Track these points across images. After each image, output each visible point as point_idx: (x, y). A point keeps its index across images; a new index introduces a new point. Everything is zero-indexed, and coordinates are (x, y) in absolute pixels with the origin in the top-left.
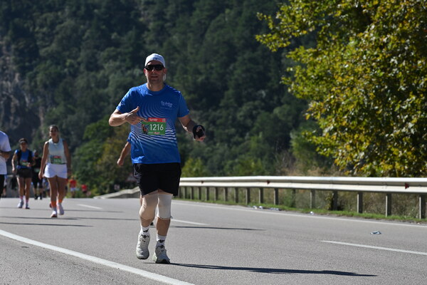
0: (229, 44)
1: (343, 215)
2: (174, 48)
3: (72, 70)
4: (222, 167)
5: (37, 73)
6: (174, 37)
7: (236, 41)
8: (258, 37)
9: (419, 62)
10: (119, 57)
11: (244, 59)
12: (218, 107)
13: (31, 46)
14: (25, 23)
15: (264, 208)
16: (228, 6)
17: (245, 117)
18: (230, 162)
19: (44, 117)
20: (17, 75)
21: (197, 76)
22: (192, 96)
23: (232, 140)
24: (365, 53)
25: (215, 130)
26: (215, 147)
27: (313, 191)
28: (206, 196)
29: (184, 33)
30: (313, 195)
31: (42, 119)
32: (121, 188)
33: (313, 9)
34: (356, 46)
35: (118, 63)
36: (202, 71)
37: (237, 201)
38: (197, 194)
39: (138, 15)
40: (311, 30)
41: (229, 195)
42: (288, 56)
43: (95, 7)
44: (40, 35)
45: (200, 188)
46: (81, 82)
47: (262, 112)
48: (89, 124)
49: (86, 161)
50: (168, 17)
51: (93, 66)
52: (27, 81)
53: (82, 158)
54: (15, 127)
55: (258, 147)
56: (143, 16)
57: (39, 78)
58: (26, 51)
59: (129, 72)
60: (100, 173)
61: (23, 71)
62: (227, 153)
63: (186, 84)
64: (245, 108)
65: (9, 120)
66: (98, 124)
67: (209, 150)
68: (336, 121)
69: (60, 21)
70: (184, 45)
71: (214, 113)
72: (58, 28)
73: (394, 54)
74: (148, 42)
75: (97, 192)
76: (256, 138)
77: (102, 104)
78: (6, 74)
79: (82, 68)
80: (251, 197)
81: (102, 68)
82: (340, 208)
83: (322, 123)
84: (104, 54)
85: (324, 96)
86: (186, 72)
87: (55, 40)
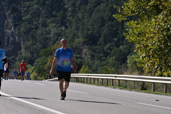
0: (102, 18)
1: (147, 92)
2: (79, 19)
3: (36, 27)
4: (97, 70)
5: (21, 27)
6: (79, 14)
7: (105, 17)
8: (114, 15)
10: (56, 22)
11: (108, 25)
12: (96, 45)
13: (19, 16)
14: (17, 6)
15: (113, 88)
16: (102, 2)
17: (108, 49)
18: (100, 68)
19: (23, 46)
20: (13, 27)
21: (88, 31)
22: (86, 39)
23: (102, 59)
24: (159, 24)
25: (95, 54)
26: (94, 62)
27: (134, 81)
28: (89, 82)
29: (84, 13)
30: (134, 83)
31: (22, 46)
32: (54, 77)
34: (155, 22)
35: (55, 24)
36: (91, 29)
37: (102, 85)
39: (65, 5)
40: (136, 14)
41: (99, 82)
42: (126, 25)
44: (23, 11)
45: (87, 78)
46: (39, 31)
47: (115, 47)
48: (42, 49)
49: (40, 65)
50: (77, 6)
51: (45, 25)
52: (17, 30)
53: (38, 63)
54: (11, 49)
55: (113, 62)
56: (67, 5)
57: (22, 29)
58: (17, 17)
59: (60, 28)
60: (46, 70)
61: (15, 26)
62: (99, 64)
63: (83, 35)
64: (108, 45)
65: (8, 46)
66: (46, 49)
67: (92, 62)
68: (146, 53)
69: (32, 5)
70: (83, 18)
71: (95, 47)
72: (31, 8)
74: (68, 16)
75: (44, 78)
76: (112, 58)
77: (48, 41)
78: (8, 27)
79: (40, 26)
80: (108, 83)
81: (48, 26)
82: (145, 89)
83: (139, 53)
84: (50, 20)
86: (83, 29)
87: (29, 14)
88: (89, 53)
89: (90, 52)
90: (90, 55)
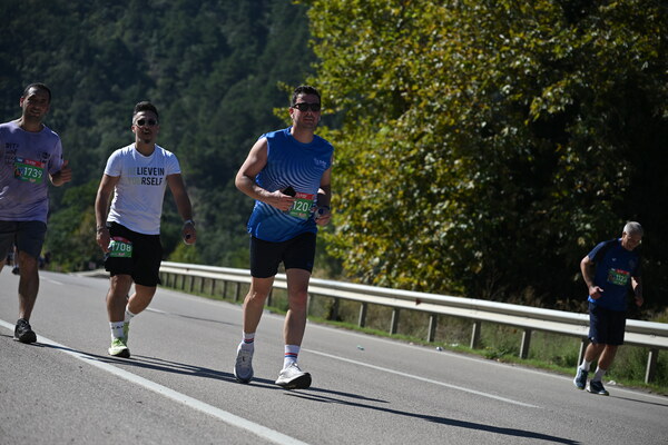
0: (248, 116)
1: (342, 327)
2: (183, 111)
3: (59, 121)
6: (186, 100)
7: (256, 113)
8: (276, 110)
9: (457, 162)
10: (117, 114)
14: (12, 59)
16: (252, 72)
21: (205, 148)
22: (197, 171)
23: (236, 228)
24: (396, 144)
25: (217, 214)
26: (215, 234)
28: (190, 287)
29: (198, 96)
32: (97, 267)
33: (344, 85)
34: (387, 136)
35: (113, 121)
36: (212, 143)
37: (224, 297)
38: (180, 282)
39: (146, 68)
40: (338, 109)
41: (216, 289)
43: (98, 51)
44: (27, 76)
45: (184, 276)
48: (70, 187)
49: (60, 231)
50: (180, 75)
51: (85, 120)
53: (57, 226)
56: (152, 70)
60: (77, 246)
62: (228, 243)
63: (191, 157)
66: (81, 188)
67: (207, 237)
68: (352, 219)
70: (195, 110)
71: (219, 194)
72: (50, 70)
73: (429, 149)
77: (89, 166)
79: (72, 121)
81: (95, 123)
82: (339, 319)
83: (336, 218)
84: (97, 109)
85: (344, 188)
86: (193, 142)
88: (203, 210)
89: (206, 206)
90: (204, 215)
